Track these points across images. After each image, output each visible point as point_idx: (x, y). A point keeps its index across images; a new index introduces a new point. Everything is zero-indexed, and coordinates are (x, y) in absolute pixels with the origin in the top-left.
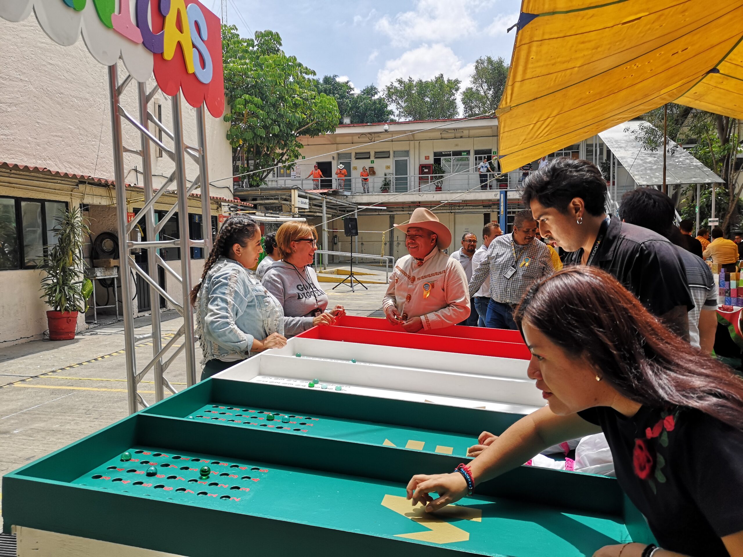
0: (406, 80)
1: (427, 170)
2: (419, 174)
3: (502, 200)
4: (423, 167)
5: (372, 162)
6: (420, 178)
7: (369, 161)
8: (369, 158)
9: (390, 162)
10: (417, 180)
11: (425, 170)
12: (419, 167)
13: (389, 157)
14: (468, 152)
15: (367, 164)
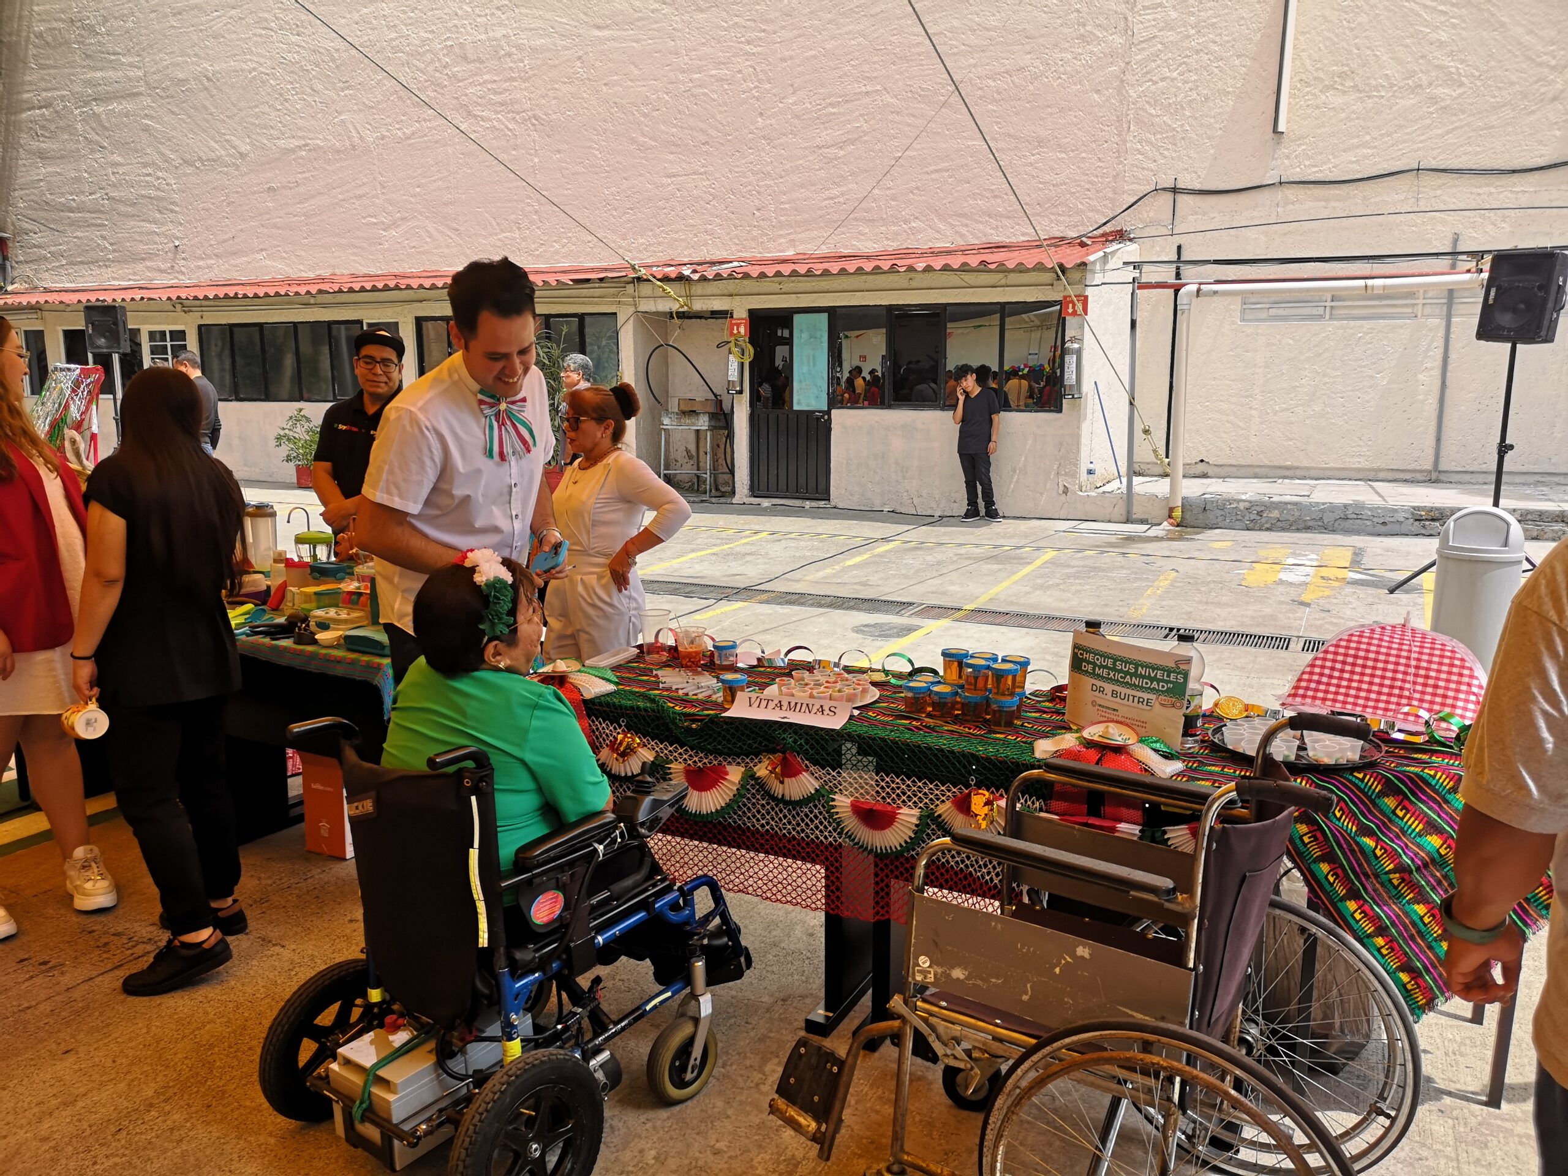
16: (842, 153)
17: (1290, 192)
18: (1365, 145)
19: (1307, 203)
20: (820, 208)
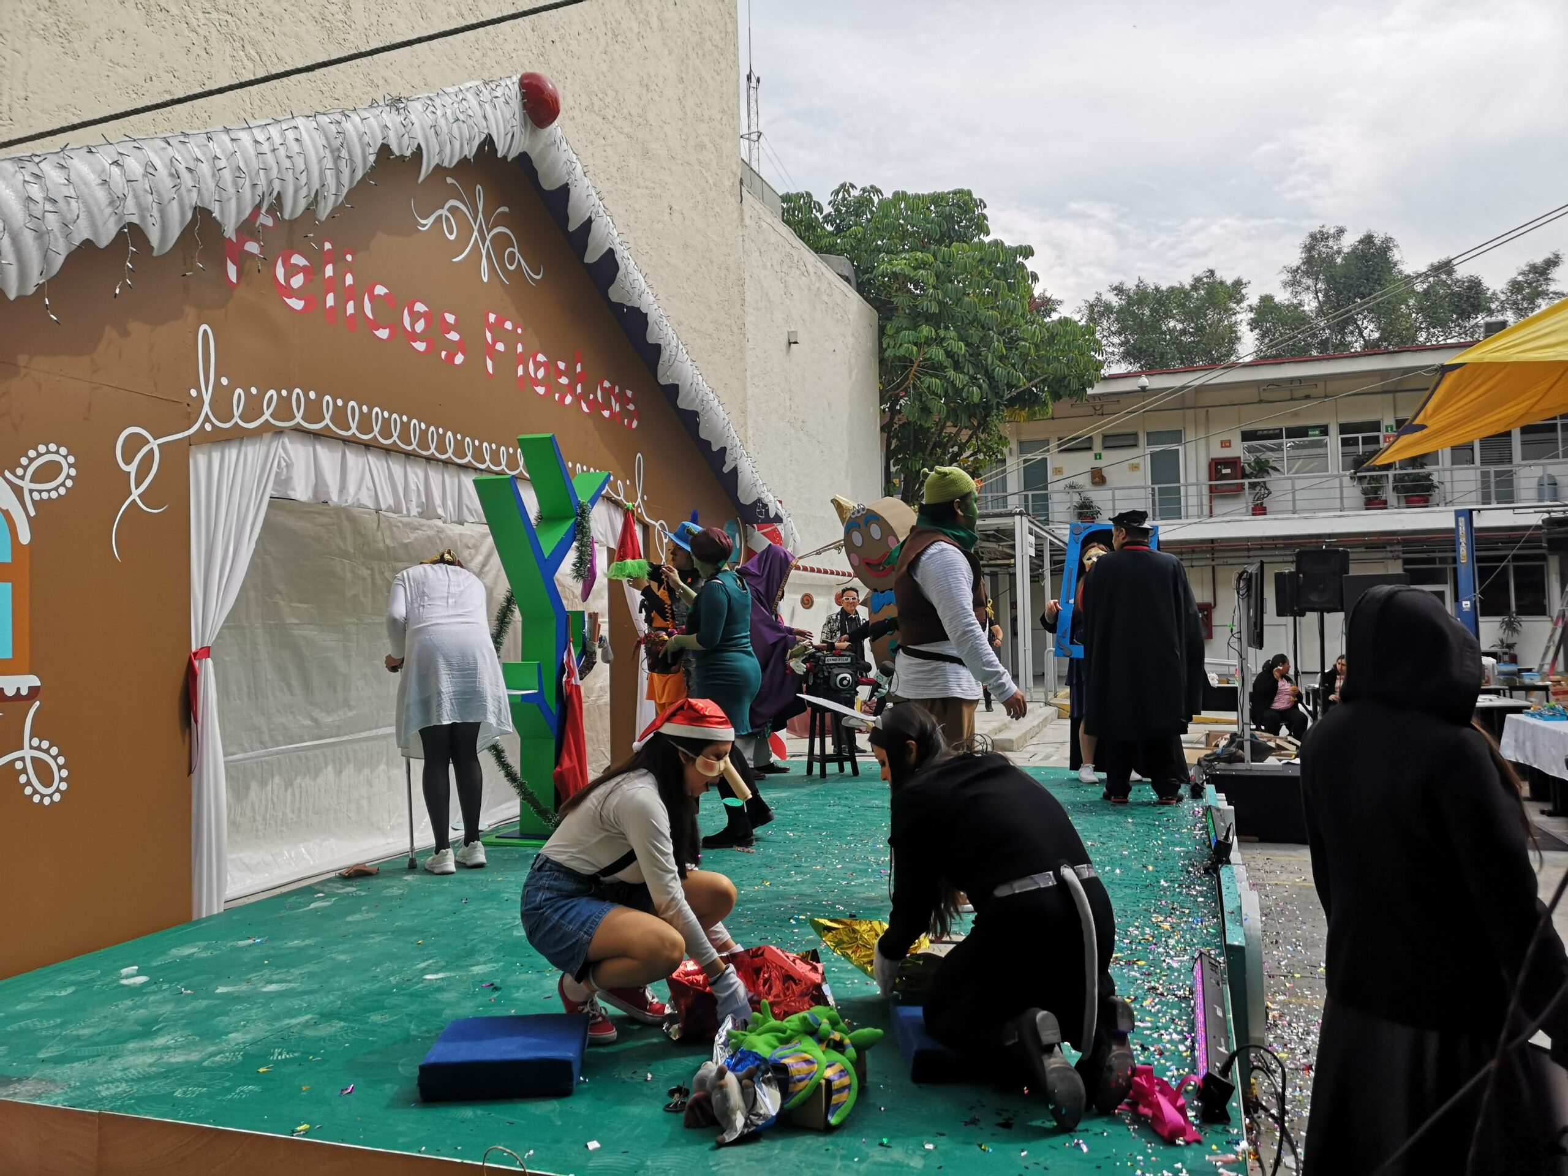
0: (1131, 285)
1: (1228, 471)
2: (1210, 480)
3: (1462, 529)
4: (1220, 464)
5: (1098, 457)
6: (1212, 489)
7: (1090, 455)
8: (1090, 449)
9: (1140, 456)
10: (1205, 490)
11: (1224, 471)
12: (1210, 465)
13: (1135, 445)
14: (1324, 431)
15: (1084, 461)
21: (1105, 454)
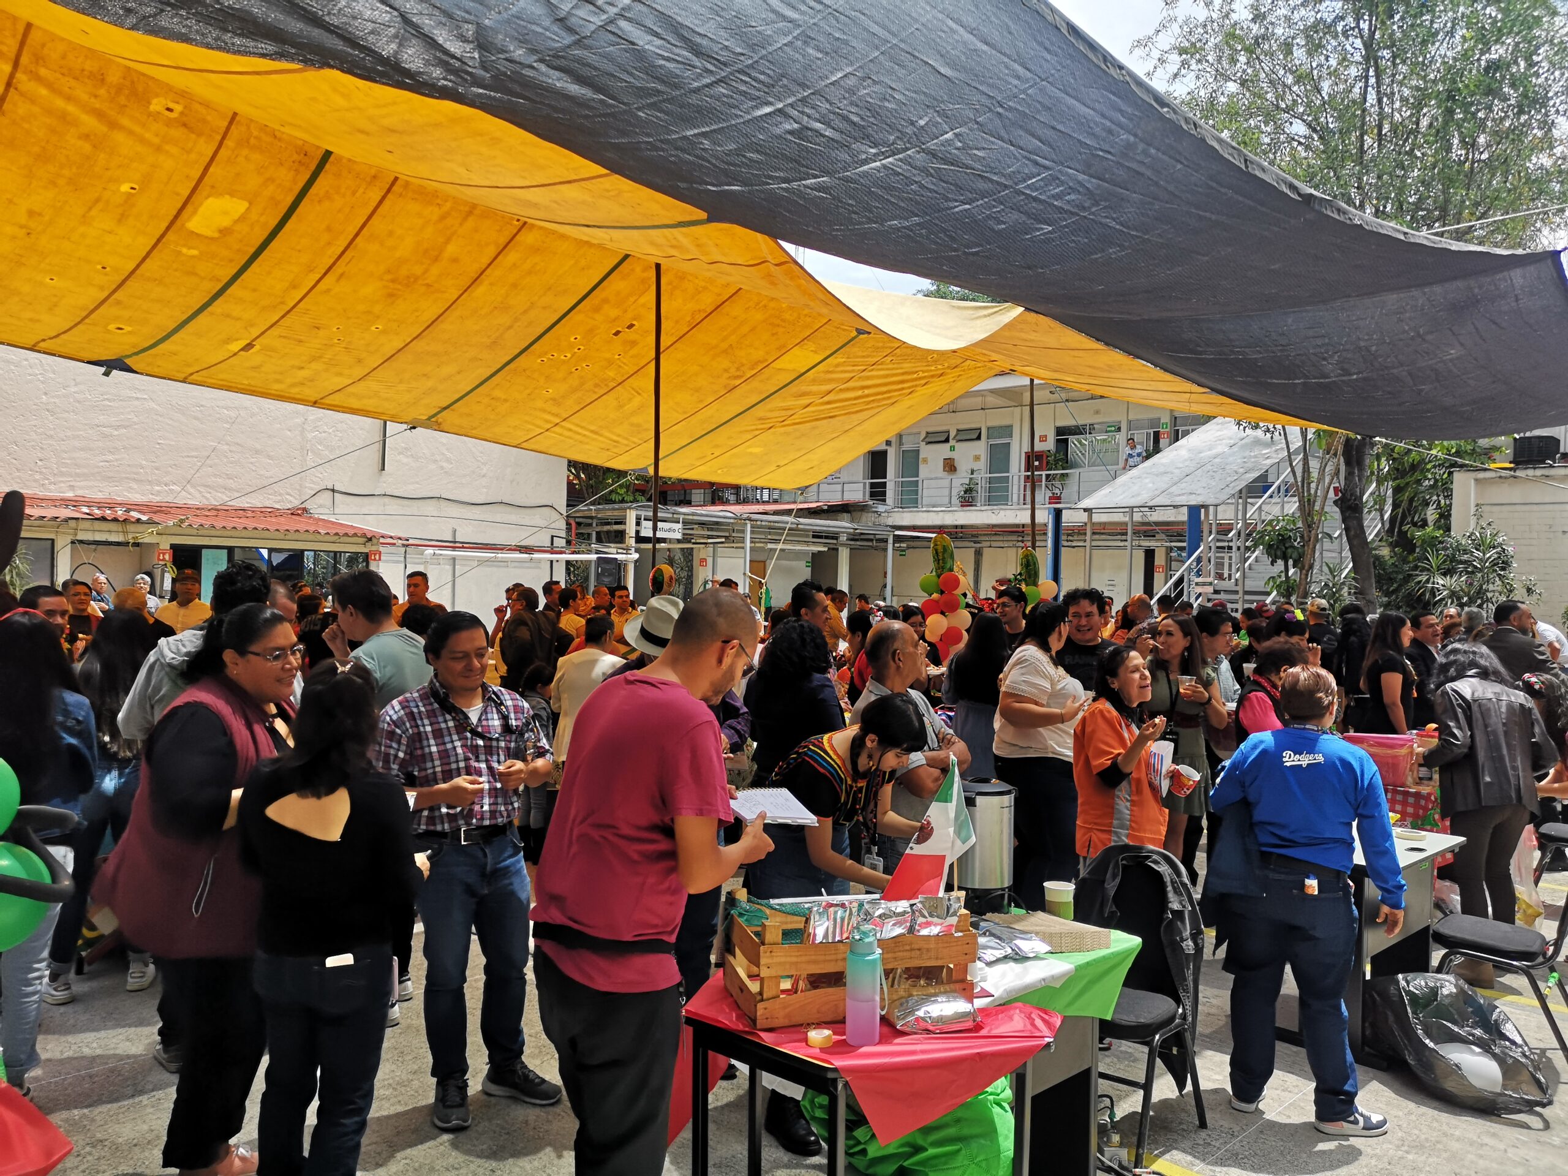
1: (1040, 463)
2: (1026, 471)
4: (1033, 456)
5: (952, 448)
6: (1026, 479)
7: (947, 446)
8: (947, 440)
9: (980, 448)
10: (1023, 480)
11: (1037, 463)
12: (1027, 457)
13: (979, 438)
14: (1118, 426)
15: (943, 452)
16: (116, 433)
17: (387, 500)
18: (417, 483)
19: (393, 506)
20: (98, 467)
21: (958, 446)
